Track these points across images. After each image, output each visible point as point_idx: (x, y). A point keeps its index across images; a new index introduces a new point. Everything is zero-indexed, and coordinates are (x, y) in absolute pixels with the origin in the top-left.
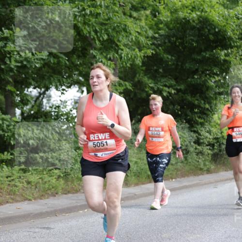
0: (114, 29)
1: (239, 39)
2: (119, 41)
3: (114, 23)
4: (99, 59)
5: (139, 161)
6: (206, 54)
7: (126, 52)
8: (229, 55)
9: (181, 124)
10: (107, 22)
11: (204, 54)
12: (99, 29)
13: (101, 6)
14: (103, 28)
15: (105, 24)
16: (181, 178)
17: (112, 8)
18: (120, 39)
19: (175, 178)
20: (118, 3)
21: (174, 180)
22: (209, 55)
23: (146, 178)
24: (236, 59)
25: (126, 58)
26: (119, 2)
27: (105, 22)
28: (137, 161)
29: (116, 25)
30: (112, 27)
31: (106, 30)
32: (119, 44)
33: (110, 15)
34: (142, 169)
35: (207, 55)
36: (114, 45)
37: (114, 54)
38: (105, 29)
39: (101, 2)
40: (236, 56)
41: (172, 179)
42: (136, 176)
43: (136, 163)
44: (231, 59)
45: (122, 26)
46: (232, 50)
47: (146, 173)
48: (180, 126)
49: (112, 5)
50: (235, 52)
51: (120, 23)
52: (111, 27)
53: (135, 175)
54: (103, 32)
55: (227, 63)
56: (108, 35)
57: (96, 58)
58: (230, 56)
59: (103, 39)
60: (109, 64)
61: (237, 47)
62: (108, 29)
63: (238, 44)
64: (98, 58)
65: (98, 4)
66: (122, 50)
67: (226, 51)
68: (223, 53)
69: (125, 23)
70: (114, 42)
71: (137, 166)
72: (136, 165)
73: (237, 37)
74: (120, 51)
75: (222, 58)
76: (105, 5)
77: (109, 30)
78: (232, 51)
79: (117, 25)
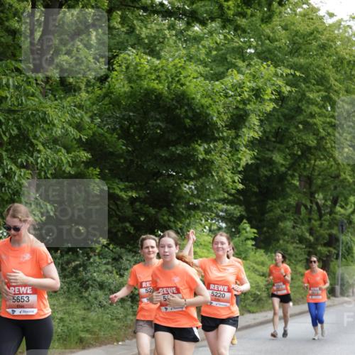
0: (27, 119)
1: (226, 126)
2: (35, 137)
3: (29, 109)
4: (7, 165)
5: (66, 316)
6: (177, 150)
7: (45, 156)
8: (210, 152)
9: (133, 257)
10: (17, 109)
11: (174, 149)
12: (5, 119)
13: (8, 85)
14: (11, 117)
15: (14, 112)
16: (131, 339)
17: (25, 89)
18: (38, 134)
19: (123, 341)
20: (34, 82)
21: (120, 343)
22: (182, 151)
23: (77, 343)
24: (220, 157)
25: (43, 165)
26: (36, 80)
27: (13, 108)
28: (63, 316)
29: (30, 112)
30: (25, 116)
31: (16, 120)
32: (35, 142)
33: (22, 100)
34: (71, 329)
35: (178, 152)
36: (27, 145)
37: (27, 157)
38: (14, 118)
39: (8, 80)
40: (221, 153)
41: (118, 341)
42: (61, 341)
43: (61, 320)
44: (213, 158)
45: (40, 114)
46: (216, 144)
47: (77, 335)
48: (132, 260)
49: (25, 84)
50: (220, 146)
51: (36, 110)
52: (22, 115)
53: (59, 339)
54: (11, 123)
55: (207, 163)
56: (19, 128)
57: (3, 163)
58: (213, 153)
59: (11, 134)
60: (22, 174)
61: (223, 138)
62: (18, 118)
63: (225, 134)
64: (5, 164)
65: (4, 82)
66: (39, 151)
67: (206, 147)
68: (201, 149)
69: (44, 110)
70: (28, 139)
71: (63, 326)
72: (61, 324)
73: (223, 124)
74: (35, 154)
75: (201, 157)
76: (14, 85)
77: (20, 120)
78: (215, 146)
79: (32, 113)
